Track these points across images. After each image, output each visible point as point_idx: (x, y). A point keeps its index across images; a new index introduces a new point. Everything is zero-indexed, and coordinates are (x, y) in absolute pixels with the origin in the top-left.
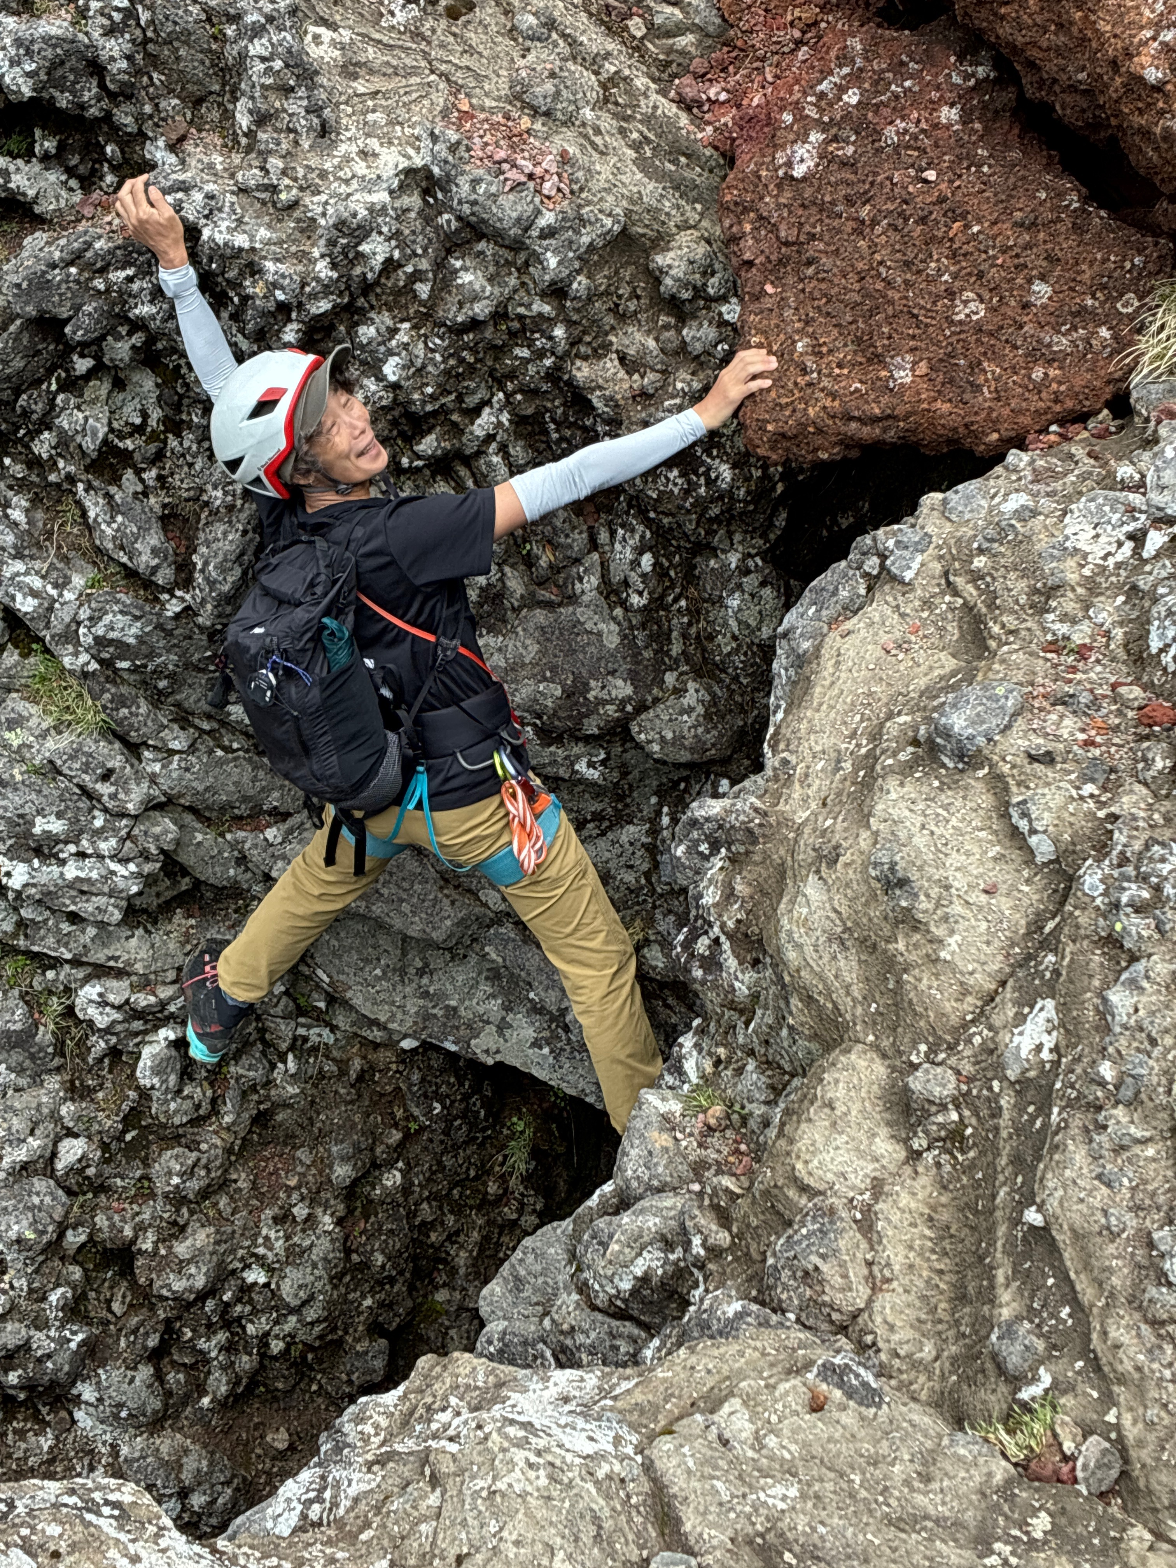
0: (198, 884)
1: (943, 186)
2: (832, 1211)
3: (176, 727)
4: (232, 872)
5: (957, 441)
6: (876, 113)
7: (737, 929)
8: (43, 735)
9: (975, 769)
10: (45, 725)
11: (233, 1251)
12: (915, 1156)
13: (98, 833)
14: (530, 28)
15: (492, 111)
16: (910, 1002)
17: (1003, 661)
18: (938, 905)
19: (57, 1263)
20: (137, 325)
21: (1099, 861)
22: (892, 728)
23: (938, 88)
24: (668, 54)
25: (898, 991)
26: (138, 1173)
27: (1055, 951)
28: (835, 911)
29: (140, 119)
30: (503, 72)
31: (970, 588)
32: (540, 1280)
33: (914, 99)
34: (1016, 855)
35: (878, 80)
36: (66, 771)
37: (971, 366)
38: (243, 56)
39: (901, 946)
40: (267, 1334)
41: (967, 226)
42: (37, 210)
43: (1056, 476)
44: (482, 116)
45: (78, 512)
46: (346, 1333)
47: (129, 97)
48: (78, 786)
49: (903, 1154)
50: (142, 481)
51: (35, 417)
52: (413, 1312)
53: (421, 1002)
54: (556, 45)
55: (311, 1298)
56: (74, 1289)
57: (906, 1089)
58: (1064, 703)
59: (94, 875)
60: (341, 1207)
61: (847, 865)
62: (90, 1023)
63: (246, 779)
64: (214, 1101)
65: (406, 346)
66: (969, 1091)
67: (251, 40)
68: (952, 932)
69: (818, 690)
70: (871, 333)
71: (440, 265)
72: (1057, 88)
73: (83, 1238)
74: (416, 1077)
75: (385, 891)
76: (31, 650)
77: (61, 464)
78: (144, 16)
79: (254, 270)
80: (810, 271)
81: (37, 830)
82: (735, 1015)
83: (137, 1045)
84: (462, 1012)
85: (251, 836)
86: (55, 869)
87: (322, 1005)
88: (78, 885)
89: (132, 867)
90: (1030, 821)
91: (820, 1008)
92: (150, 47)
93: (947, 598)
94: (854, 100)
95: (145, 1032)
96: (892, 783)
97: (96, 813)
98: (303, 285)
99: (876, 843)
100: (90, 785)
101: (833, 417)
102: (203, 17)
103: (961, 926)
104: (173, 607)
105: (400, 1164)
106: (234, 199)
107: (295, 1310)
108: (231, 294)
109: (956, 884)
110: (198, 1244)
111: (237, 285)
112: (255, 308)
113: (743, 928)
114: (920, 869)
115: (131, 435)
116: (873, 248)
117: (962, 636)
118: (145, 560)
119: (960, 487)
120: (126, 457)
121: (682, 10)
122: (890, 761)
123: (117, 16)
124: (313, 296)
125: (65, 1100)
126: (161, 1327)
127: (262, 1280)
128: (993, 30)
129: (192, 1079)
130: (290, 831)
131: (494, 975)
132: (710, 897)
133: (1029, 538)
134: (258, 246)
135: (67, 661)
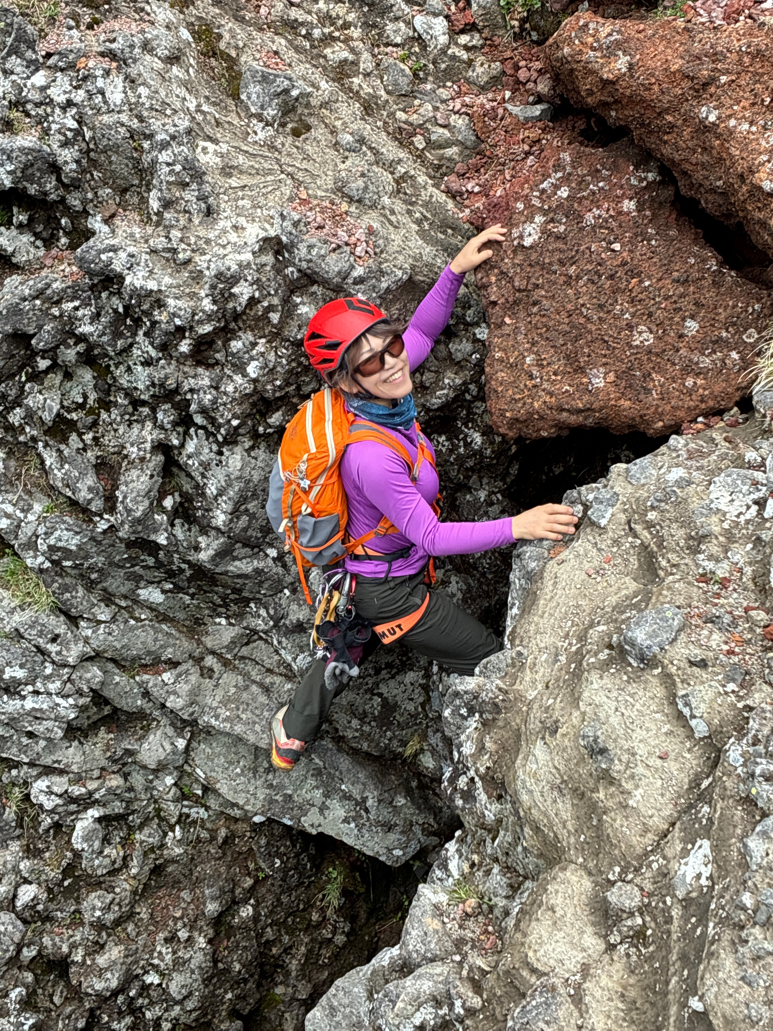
0: (116, 710)
1: (625, 254)
2: (554, 989)
3: (102, 605)
4: (139, 702)
5: (634, 426)
6: (580, 203)
7: (487, 773)
8: (12, 611)
9: (652, 669)
10: (13, 605)
11: (136, 962)
12: (611, 947)
13: (48, 678)
14: (348, 143)
15: (322, 199)
16: (608, 835)
17: (669, 588)
18: (627, 767)
19: (16, 971)
20: (81, 339)
21: (739, 740)
22: (594, 634)
23: (621, 187)
24: (440, 160)
25: (599, 827)
26: (73, 908)
27: (710, 803)
28: (556, 768)
29: (85, 202)
30: (330, 173)
31: (645, 533)
32: (348, 1010)
33: (606, 195)
34: (681, 731)
35: (581, 182)
36: (27, 636)
37: (644, 376)
38: (154, 162)
39: (601, 795)
40: (159, 1018)
41: (641, 282)
42: (14, 260)
43: (703, 455)
44: (316, 202)
45: (38, 461)
46: (214, 1017)
47: (77, 188)
48: (35, 646)
49: (603, 946)
50: (83, 441)
51: (10, 398)
52: (260, 1002)
53: (268, 791)
54: (365, 154)
55: (190, 994)
56: (27, 988)
57: (605, 899)
58: (712, 622)
59: (45, 706)
60: (211, 931)
61: (564, 735)
62: (41, 806)
63: (150, 640)
64: (125, 858)
65: (262, 354)
66: (650, 903)
67: (160, 152)
68: (637, 787)
69: (542, 602)
70: (576, 352)
71: (286, 301)
72: (702, 190)
73: (34, 953)
74: (263, 842)
75: (244, 716)
76: (5, 553)
77: (28, 429)
78: (88, 135)
79: (160, 304)
80: (535, 309)
81: (6, 676)
82: (485, 833)
83: (73, 821)
84: (296, 798)
85: (153, 678)
86: (18, 703)
87: (199, 792)
88: (33, 713)
89: (71, 701)
90: (691, 709)
91: (545, 836)
92: (92, 154)
93: (630, 539)
94: (565, 195)
95: (78, 812)
96: (594, 676)
97: (47, 664)
98: (194, 314)
99: (584, 720)
100: (43, 646)
101: (551, 409)
102: (128, 135)
103: (643, 783)
104: (102, 526)
105: (252, 901)
106: (148, 257)
107: (180, 1002)
108: (145, 320)
109: (640, 752)
110: (113, 958)
111: (148, 314)
112: (161, 330)
113: (491, 773)
114: (615, 741)
115: (76, 410)
116: (578, 295)
117: (640, 566)
118: (83, 495)
119: (638, 461)
120: (72, 425)
121: (450, 131)
122: (593, 660)
123: (70, 134)
124: (200, 322)
125: (23, 858)
126: (86, 1014)
127: (157, 981)
128: (659, 150)
129: (110, 844)
130: (180, 675)
131: (318, 773)
132: (468, 749)
133: (686, 500)
134: (163, 288)
135: (29, 562)
